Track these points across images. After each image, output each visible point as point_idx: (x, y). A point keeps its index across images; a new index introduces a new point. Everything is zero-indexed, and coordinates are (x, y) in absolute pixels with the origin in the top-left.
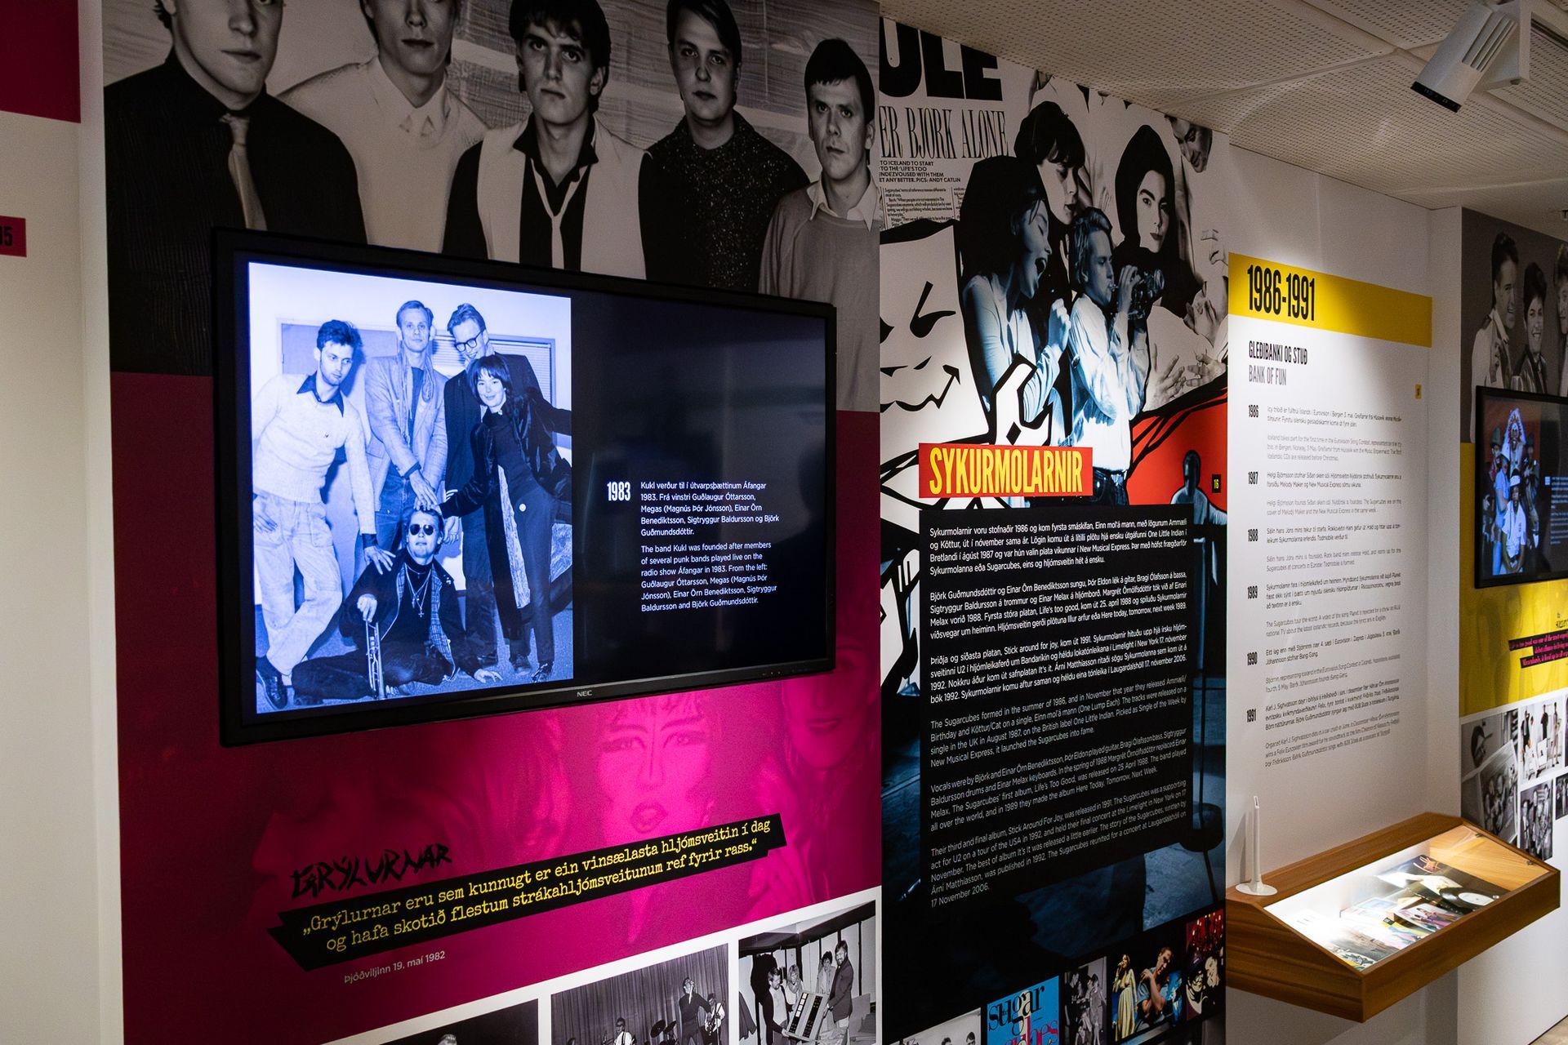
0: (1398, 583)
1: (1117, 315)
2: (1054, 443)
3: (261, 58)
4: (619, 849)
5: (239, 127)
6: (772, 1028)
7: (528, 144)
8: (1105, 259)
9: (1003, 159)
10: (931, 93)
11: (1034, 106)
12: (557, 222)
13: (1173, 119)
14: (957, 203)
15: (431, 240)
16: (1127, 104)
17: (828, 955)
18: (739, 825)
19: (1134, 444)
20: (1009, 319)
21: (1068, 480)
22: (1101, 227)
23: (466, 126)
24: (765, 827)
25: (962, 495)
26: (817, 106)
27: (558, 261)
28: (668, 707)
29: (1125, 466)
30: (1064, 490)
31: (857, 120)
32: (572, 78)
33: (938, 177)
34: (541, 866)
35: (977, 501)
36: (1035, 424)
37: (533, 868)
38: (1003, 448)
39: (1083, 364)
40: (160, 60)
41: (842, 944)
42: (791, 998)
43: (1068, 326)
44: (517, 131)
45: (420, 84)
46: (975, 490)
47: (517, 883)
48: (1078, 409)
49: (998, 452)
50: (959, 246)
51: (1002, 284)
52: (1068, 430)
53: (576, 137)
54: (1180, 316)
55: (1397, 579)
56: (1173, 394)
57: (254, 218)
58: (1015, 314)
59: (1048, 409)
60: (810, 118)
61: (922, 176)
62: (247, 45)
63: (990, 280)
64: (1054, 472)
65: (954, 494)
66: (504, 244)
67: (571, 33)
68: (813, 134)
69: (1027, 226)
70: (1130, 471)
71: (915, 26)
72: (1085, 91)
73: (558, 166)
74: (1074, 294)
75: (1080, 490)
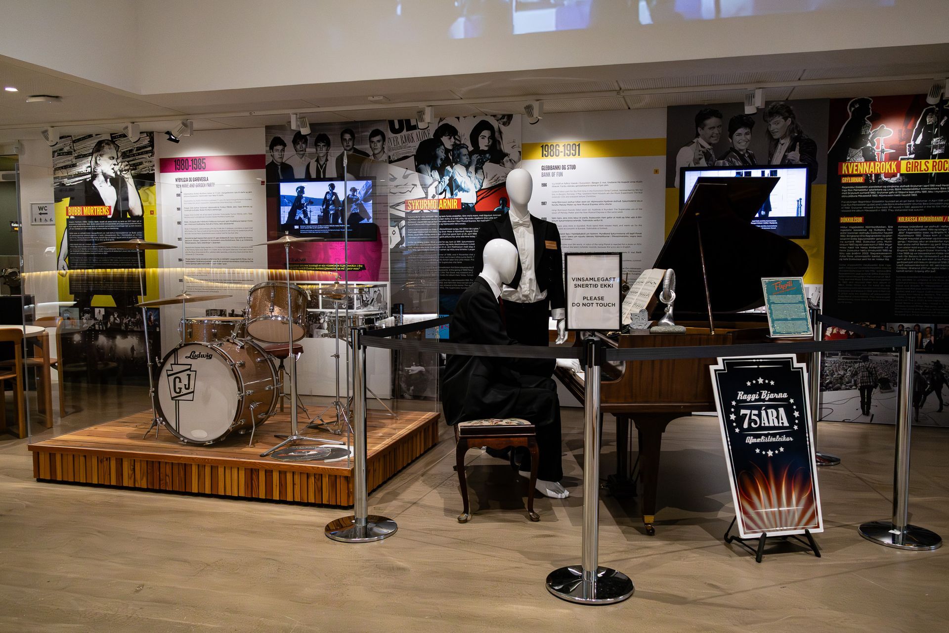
0: (641, 236)
1: (471, 167)
2: (447, 197)
3: (282, 158)
4: (332, 264)
5: (279, 167)
6: (363, 300)
7: (317, 161)
8: (466, 155)
9: (430, 140)
10: (407, 131)
11: (439, 125)
12: (322, 171)
13: (494, 116)
14: (415, 151)
15: (303, 177)
16: (474, 117)
17: (376, 291)
18: (356, 265)
19: (477, 197)
20: (431, 172)
21: (453, 205)
22: (464, 147)
23: (308, 160)
24: (362, 266)
25: (418, 209)
26: (371, 142)
27: (322, 177)
28: (341, 244)
29: (474, 201)
30: (450, 208)
31: (381, 143)
32: (324, 149)
33: (410, 147)
34: (320, 264)
35: (422, 210)
36: (441, 194)
37: (318, 264)
38: (430, 200)
39: (457, 179)
40: (271, 161)
41: (379, 290)
42: (367, 297)
43: (452, 171)
44: (315, 159)
45: (302, 156)
46: (422, 209)
47: (316, 266)
48: (455, 190)
49: (429, 201)
50: (415, 160)
51: (429, 166)
52: (452, 194)
53: (325, 158)
54: (497, 164)
55: (641, 235)
56: (494, 184)
57: (281, 178)
58: (433, 171)
59: (445, 190)
60: (370, 145)
61: (405, 147)
62: (280, 156)
63: (425, 165)
64: (447, 204)
65: (415, 209)
66: (314, 176)
67: (324, 143)
68: (371, 147)
69: (437, 152)
70: (476, 204)
71: (402, 119)
72: (458, 118)
73: (322, 163)
74: (454, 164)
75: (457, 208)
